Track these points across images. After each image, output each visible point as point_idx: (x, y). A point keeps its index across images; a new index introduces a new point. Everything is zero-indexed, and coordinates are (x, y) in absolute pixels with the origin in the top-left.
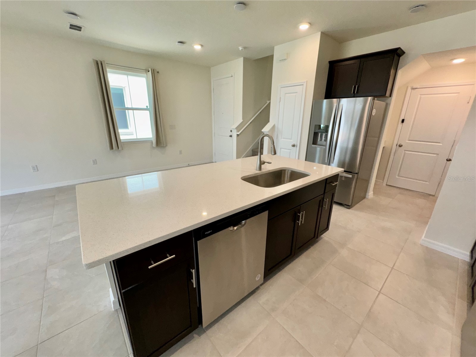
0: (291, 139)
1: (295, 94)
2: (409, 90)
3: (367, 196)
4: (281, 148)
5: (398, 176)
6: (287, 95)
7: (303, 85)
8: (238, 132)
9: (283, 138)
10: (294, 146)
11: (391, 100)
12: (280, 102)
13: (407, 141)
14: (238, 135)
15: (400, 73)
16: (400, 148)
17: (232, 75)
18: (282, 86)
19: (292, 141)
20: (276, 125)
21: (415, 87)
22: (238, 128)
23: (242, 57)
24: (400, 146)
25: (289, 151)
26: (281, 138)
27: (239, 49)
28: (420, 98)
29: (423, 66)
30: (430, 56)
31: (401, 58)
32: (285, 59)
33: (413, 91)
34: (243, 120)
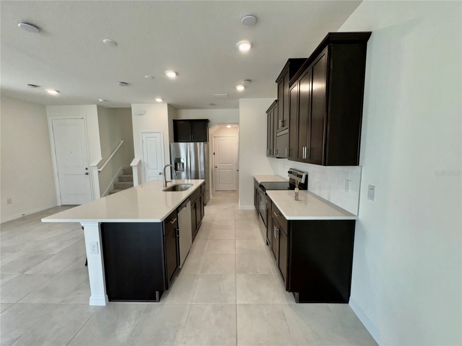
0: (157, 169)
1: (155, 138)
2: (213, 138)
3: (210, 198)
4: (149, 177)
5: (220, 184)
6: (148, 138)
7: (160, 133)
8: (100, 168)
9: (150, 169)
10: (160, 174)
11: (209, 144)
12: (143, 143)
13: (219, 164)
14: (99, 172)
15: (210, 130)
16: (217, 168)
17: (82, 117)
18: (143, 132)
19: (158, 170)
20: (141, 160)
21: (215, 136)
22: (99, 166)
23: (96, 104)
24: (216, 167)
25: (157, 178)
26: (148, 170)
27: (99, 100)
28: (219, 142)
29: (217, 127)
30: (219, 124)
31: (209, 123)
32: (143, 114)
33: (215, 138)
34: (102, 158)
